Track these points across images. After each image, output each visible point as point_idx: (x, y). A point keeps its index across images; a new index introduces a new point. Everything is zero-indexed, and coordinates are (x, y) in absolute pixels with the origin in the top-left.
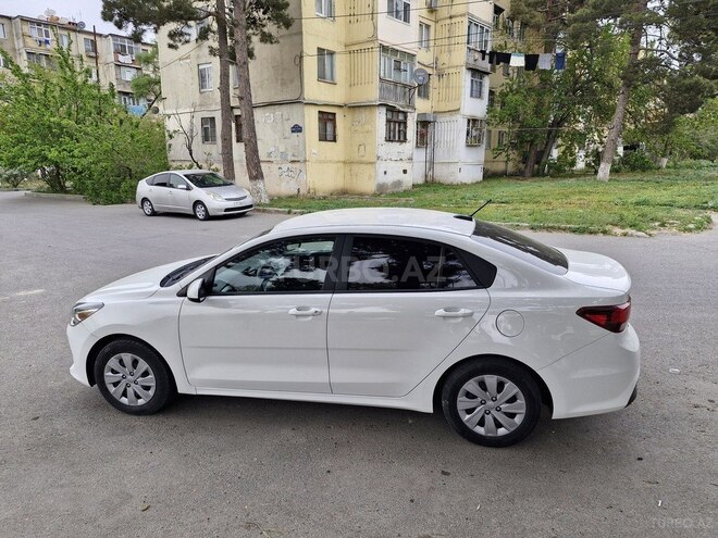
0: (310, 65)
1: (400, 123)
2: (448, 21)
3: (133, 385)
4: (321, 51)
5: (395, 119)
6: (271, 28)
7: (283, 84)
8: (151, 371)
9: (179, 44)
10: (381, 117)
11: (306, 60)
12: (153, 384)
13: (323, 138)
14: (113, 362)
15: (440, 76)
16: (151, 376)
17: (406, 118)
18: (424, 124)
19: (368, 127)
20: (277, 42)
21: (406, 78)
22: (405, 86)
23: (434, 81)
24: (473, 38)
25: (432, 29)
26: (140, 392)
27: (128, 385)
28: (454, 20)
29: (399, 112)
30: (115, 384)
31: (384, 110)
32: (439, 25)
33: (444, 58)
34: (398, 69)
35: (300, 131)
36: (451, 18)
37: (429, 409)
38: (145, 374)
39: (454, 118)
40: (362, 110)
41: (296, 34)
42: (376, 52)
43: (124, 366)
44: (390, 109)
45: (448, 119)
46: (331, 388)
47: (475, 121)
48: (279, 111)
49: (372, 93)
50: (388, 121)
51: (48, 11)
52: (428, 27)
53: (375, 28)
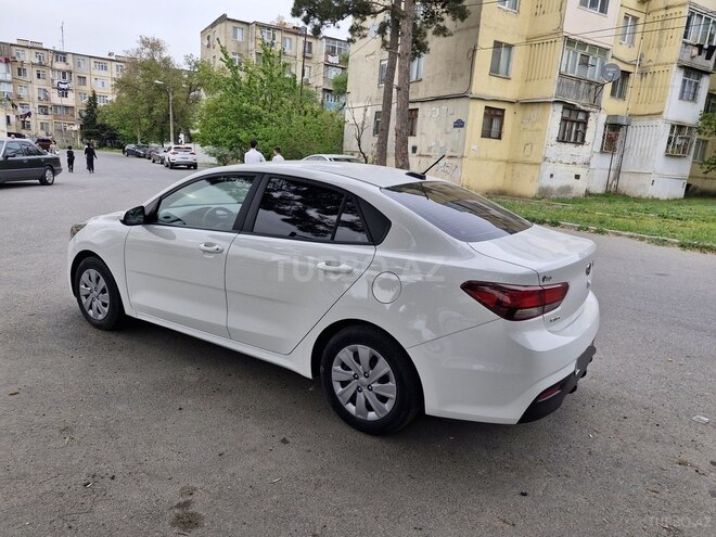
0: (484, 58)
1: (578, 123)
2: (663, 13)
3: (96, 300)
4: (498, 45)
5: (573, 118)
6: (448, 21)
7: (454, 78)
8: (107, 289)
9: (357, 39)
10: (555, 116)
11: (479, 53)
12: (108, 302)
13: (486, 134)
14: (85, 277)
15: (643, 74)
16: (107, 294)
17: (587, 117)
18: (614, 128)
19: (538, 126)
20: (451, 35)
21: (593, 74)
22: (591, 83)
23: (634, 80)
24: (692, 30)
25: (641, 21)
26: (101, 307)
27: (93, 300)
28: (670, 11)
29: (580, 110)
30: (86, 297)
31: (559, 108)
32: (649, 19)
33: (651, 55)
34: (584, 63)
35: (462, 126)
36: (667, 8)
37: (308, 373)
38: (104, 291)
39: (654, 123)
40: (534, 107)
41: (473, 27)
42: (560, 43)
43: (91, 281)
44: (568, 107)
45: (645, 123)
47: (681, 127)
48: (445, 105)
49: (549, 90)
50: (564, 120)
51: (279, 18)
52: (635, 19)
53: (562, 20)
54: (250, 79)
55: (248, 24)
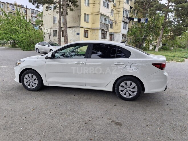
0: (82, 18)
1: (105, 34)
2: (118, 9)
3: (31, 83)
4: (85, 14)
5: (104, 33)
6: (73, 7)
7: (75, 22)
8: (37, 79)
9: (49, 10)
10: (100, 32)
11: (81, 16)
12: (37, 82)
13: (85, 37)
14: (26, 76)
15: (116, 23)
16: (37, 80)
17: (106, 33)
18: (111, 35)
19: (97, 34)
20: (74, 11)
21: (107, 22)
22: (107, 25)
23: (114, 24)
24: (124, 14)
26: (33, 85)
27: (30, 83)
28: (120, 9)
29: (105, 31)
30: (27, 82)
31: (101, 30)
32: (116, 10)
33: (117, 19)
34: (105, 20)
35: (79, 34)
36: (119, 8)
37: (111, 90)
38: (35, 80)
39: (119, 34)
40: (95, 30)
41: (79, 9)
42: (100, 15)
43: (29, 77)
44: (103, 30)
45: (117, 34)
46: (85, 84)
47: (124, 35)
48: (74, 29)
49: (98, 26)
50: (102, 33)
51: (15, 2)
52: (113, 10)
53: (100, 9)
54: (13, 20)
55: (4, 3)
